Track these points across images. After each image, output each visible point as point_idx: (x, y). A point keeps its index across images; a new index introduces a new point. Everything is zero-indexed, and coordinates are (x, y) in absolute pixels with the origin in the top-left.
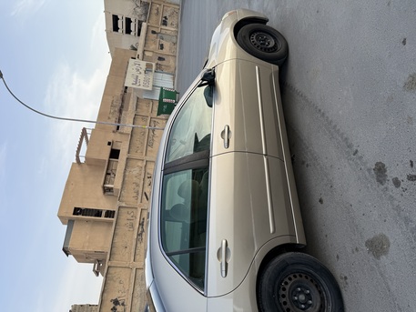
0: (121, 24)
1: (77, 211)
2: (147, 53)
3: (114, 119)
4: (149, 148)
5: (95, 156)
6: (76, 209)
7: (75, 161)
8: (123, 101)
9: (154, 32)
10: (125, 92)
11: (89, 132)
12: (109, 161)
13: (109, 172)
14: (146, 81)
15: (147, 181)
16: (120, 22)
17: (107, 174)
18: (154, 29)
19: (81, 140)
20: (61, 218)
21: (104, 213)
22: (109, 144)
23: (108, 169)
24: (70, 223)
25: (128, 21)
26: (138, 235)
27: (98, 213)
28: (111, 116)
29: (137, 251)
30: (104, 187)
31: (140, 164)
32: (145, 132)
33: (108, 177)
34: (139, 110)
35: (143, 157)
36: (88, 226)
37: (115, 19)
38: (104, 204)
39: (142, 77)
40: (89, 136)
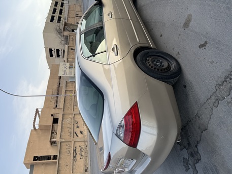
0: (54, 53)
1: (36, 158)
2: (69, 60)
3: (54, 102)
4: (75, 107)
5: (44, 123)
6: (35, 157)
7: (33, 129)
8: (58, 91)
9: (72, 49)
10: (59, 86)
11: (40, 110)
12: (53, 125)
13: (53, 131)
14: (70, 72)
15: (76, 125)
16: (53, 52)
17: (52, 133)
18: (72, 48)
19: (36, 115)
20: (25, 164)
21: (52, 158)
22: (52, 115)
23: (52, 130)
24: (32, 167)
25: (58, 51)
26: (74, 157)
27: (48, 158)
28: (52, 100)
29: (74, 167)
30: (51, 141)
31: (70, 116)
32: (72, 99)
33: (53, 135)
34: (67, 88)
35: (72, 112)
36: (43, 167)
37: (51, 50)
38: (52, 152)
39: (68, 70)
40: (40, 113)
